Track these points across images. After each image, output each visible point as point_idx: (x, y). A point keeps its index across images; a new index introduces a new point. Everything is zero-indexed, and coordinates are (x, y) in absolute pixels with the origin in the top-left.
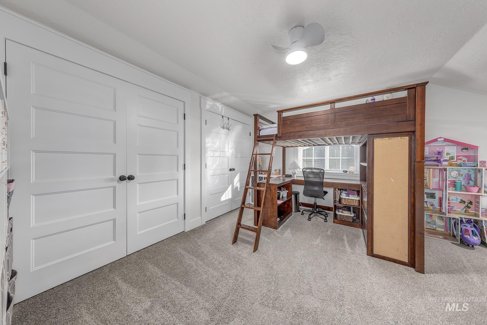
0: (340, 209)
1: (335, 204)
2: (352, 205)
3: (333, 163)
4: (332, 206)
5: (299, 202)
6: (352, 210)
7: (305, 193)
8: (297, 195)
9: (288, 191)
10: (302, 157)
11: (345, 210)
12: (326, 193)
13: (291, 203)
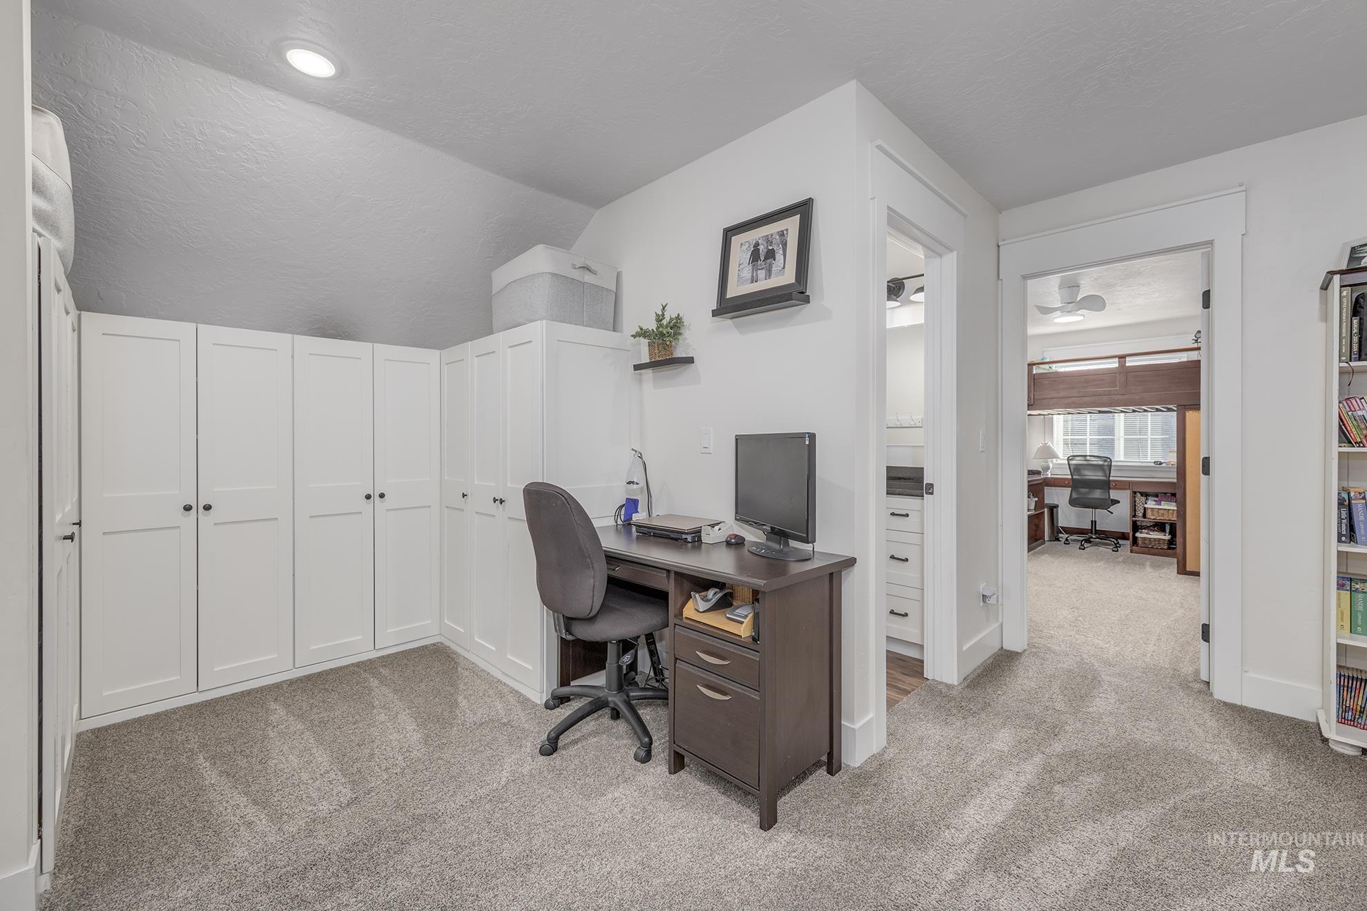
0: (1144, 529)
1: (1134, 519)
2: (1167, 519)
3: (1134, 445)
4: (1127, 529)
5: (1057, 527)
6: (1168, 530)
7: (1073, 502)
8: (1053, 509)
9: (1037, 499)
10: (1062, 434)
11: (1154, 531)
12: (1116, 502)
13: (1042, 522)
